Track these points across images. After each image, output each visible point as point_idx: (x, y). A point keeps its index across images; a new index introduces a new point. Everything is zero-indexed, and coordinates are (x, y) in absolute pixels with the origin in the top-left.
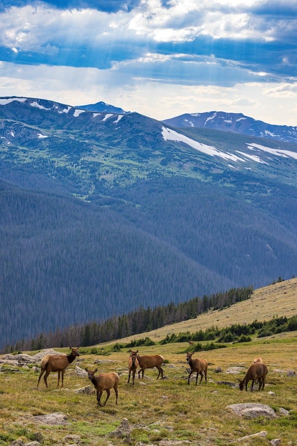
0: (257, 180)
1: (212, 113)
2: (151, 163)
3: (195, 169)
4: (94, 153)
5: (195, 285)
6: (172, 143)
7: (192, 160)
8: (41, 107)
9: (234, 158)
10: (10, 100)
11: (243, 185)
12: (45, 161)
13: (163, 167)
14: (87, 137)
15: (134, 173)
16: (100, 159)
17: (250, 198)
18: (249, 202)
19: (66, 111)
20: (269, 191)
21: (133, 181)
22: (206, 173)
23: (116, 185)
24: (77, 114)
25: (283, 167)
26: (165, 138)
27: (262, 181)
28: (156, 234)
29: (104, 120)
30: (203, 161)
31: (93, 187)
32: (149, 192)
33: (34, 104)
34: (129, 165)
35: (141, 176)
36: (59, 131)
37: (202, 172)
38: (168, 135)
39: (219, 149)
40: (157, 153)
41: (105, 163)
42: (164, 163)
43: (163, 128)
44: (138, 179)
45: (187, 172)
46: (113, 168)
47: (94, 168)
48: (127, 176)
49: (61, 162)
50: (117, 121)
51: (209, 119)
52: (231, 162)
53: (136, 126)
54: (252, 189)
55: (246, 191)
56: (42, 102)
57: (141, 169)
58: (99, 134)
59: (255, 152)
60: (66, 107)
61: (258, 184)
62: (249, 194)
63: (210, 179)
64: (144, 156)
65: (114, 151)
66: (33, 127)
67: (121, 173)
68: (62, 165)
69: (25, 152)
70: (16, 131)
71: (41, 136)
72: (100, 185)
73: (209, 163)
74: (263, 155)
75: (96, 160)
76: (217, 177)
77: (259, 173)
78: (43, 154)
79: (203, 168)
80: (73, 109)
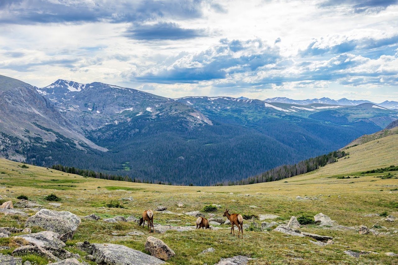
0: (296, 117)
1: (276, 98)
2: (263, 114)
3: (277, 115)
4: (245, 112)
5: (283, 151)
6: (268, 108)
7: (275, 112)
8: (227, 99)
9: (287, 111)
10: (218, 98)
11: (292, 119)
12: (231, 115)
13: (267, 115)
14: (242, 107)
15: (258, 117)
16: (247, 114)
17: (295, 123)
18: (295, 124)
19: (235, 100)
20: (301, 120)
21: (258, 120)
22: (280, 116)
23: (253, 121)
24: (238, 100)
25: (302, 112)
26: (266, 106)
27: (298, 117)
28: (268, 135)
29: (247, 102)
30: (279, 113)
31: (246, 122)
32: (264, 123)
33: (225, 99)
34: (256, 115)
35: (261, 118)
36: (234, 106)
37: (279, 116)
38: (267, 105)
39: (282, 108)
40: (264, 111)
41: (249, 115)
42: (266, 114)
43: (265, 103)
44: (260, 119)
45: (274, 116)
46: (251, 116)
47: (246, 116)
48: (256, 118)
49: (236, 115)
50: (251, 102)
51: (275, 100)
52: (287, 112)
53: (257, 103)
54: (295, 120)
55: (293, 121)
56: (227, 98)
57: (260, 116)
58: (245, 106)
59: (294, 109)
60: (235, 99)
61: (297, 118)
62: (295, 121)
63: (281, 118)
64: (260, 112)
65: (251, 111)
66: (226, 105)
67: (254, 117)
68: (236, 116)
69: (224, 113)
70: (221, 107)
71: (228, 108)
72: (248, 121)
73: (280, 113)
74: (296, 109)
75: (246, 114)
76: (284, 117)
77: (295, 115)
78: (230, 113)
79: (279, 114)
80: (237, 99)
